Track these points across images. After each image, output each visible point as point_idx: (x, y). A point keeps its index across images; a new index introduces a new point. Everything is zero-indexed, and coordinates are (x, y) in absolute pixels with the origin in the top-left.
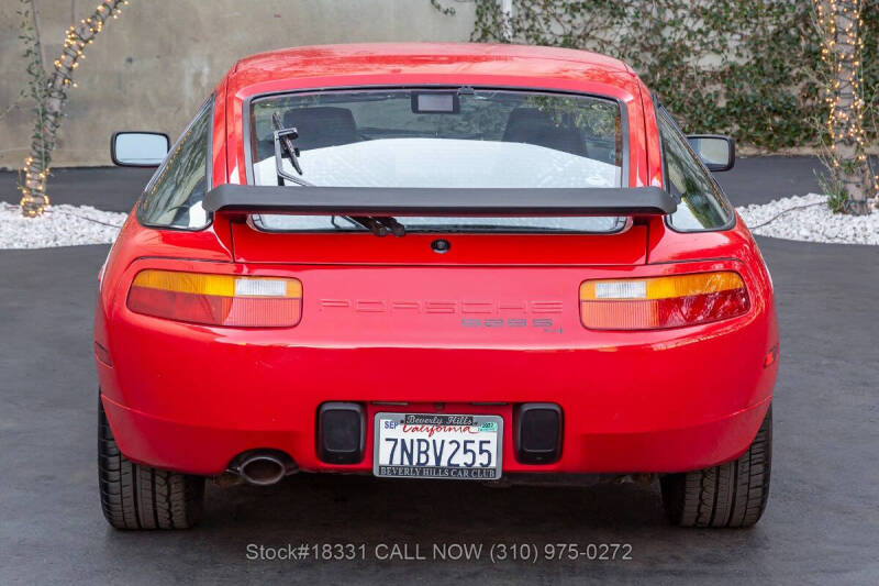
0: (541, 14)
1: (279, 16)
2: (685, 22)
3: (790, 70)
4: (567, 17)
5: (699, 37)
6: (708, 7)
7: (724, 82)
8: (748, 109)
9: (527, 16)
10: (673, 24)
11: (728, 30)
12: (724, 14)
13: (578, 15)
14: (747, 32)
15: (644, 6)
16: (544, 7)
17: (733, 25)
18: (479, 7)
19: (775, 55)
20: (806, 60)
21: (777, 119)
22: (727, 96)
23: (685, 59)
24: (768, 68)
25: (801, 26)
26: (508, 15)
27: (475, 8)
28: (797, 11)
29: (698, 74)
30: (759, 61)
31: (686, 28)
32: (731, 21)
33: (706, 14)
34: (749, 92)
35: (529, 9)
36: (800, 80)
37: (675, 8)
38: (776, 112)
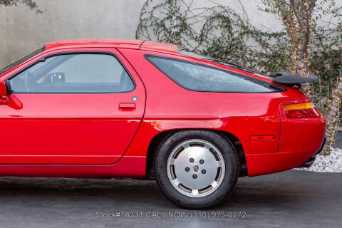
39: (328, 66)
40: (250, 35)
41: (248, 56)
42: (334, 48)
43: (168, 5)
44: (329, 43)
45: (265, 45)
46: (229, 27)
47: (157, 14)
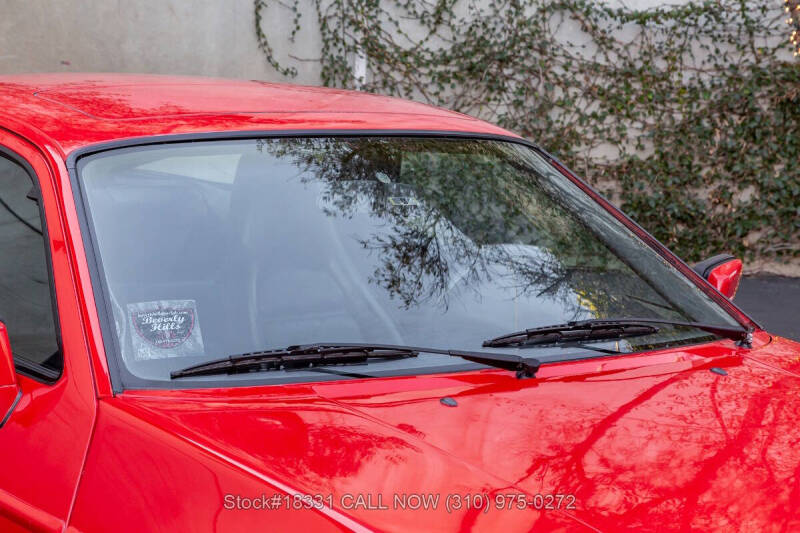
0: (402, 82)
1: (67, 63)
2: (576, 104)
3: (700, 169)
4: (433, 89)
5: (593, 122)
6: (606, 87)
7: (620, 179)
8: (648, 214)
9: (385, 83)
10: (562, 104)
11: (628, 116)
12: (624, 97)
13: (447, 87)
14: (651, 120)
15: (528, 80)
16: (406, 75)
17: (635, 110)
18: (326, 68)
19: (682, 151)
20: (721, 158)
21: (681, 228)
22: (623, 196)
23: (575, 148)
24: (673, 165)
25: (716, 115)
26: (360, 80)
27: (320, 69)
28: (712, 98)
29: (589, 167)
30: (663, 156)
31: (578, 111)
32: (632, 105)
33: (603, 95)
34: (650, 193)
35: (387, 75)
36: (712, 182)
37: (566, 85)
38: (681, 220)
39: (764, 106)
40: (568, 13)
41: (559, 71)
42: (783, 56)
44: (772, 42)
45: (604, 42)
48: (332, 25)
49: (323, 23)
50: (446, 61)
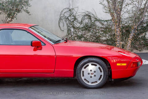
0: (77, 31)
7: (106, 42)
11: (107, 33)
13: (83, 31)
23: (100, 38)
26: (72, 31)
27: (67, 30)
29: (102, 40)
30: (112, 38)
31: (100, 33)
33: (103, 31)
39: (124, 31)
40: (98, 21)
41: (97, 28)
42: (126, 25)
43: (69, 12)
44: (124, 23)
45: (103, 24)
46: (90, 19)
47: (66, 15)
48: (68, 25)
49: (67, 25)
50: (83, 28)
